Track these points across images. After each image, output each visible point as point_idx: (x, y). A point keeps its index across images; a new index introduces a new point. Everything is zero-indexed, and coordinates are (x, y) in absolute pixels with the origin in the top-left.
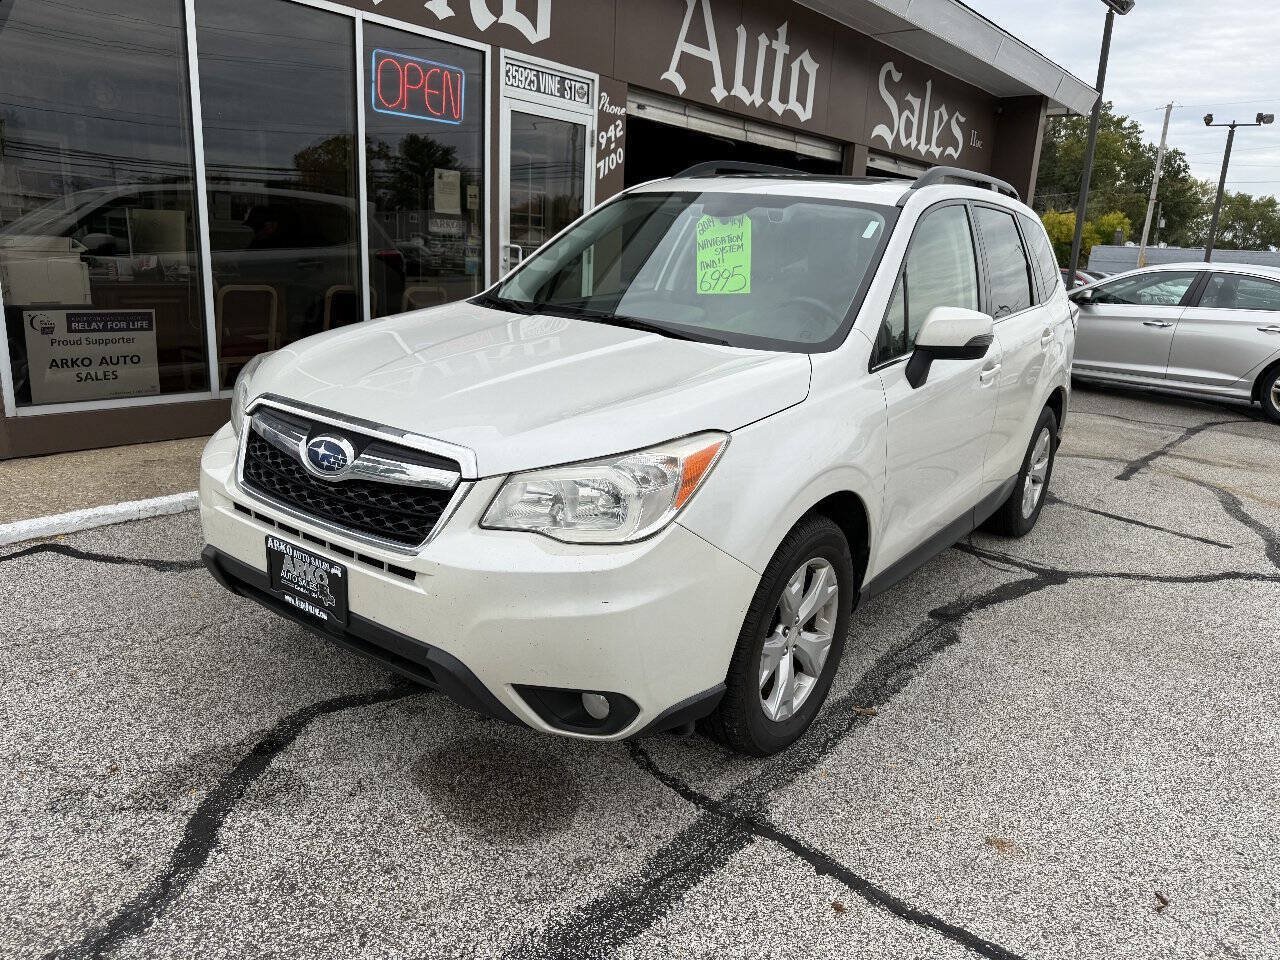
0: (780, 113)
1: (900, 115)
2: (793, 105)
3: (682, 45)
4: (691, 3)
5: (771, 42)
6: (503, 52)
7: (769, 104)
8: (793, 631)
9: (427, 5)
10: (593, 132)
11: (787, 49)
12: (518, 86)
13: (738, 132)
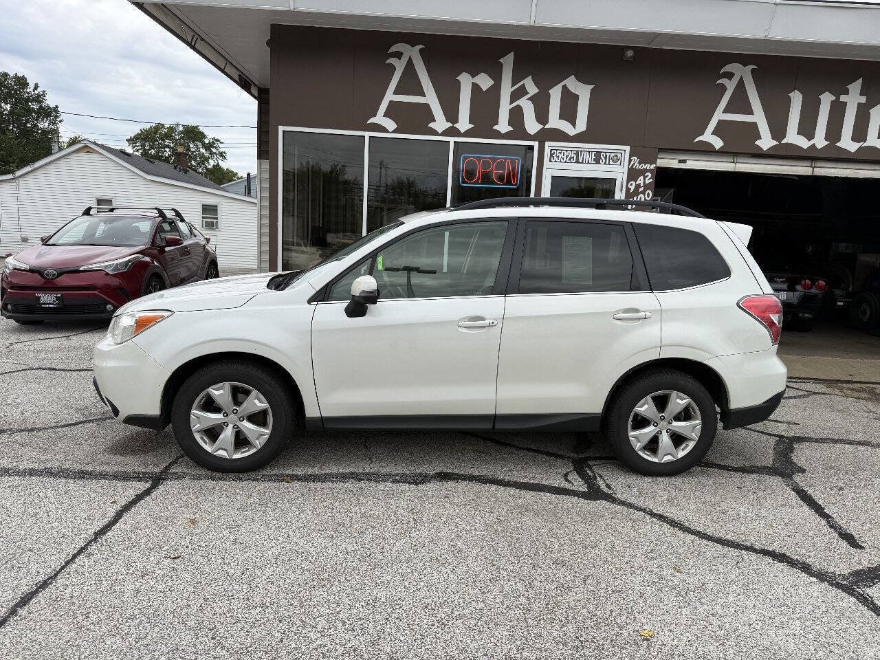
0: (853, 150)
2: (873, 142)
3: (719, 115)
4: (731, 86)
5: (838, 98)
6: (547, 144)
7: (837, 144)
8: (232, 416)
9: (495, 127)
10: (622, 183)
11: (863, 100)
12: (560, 162)
13: (802, 169)
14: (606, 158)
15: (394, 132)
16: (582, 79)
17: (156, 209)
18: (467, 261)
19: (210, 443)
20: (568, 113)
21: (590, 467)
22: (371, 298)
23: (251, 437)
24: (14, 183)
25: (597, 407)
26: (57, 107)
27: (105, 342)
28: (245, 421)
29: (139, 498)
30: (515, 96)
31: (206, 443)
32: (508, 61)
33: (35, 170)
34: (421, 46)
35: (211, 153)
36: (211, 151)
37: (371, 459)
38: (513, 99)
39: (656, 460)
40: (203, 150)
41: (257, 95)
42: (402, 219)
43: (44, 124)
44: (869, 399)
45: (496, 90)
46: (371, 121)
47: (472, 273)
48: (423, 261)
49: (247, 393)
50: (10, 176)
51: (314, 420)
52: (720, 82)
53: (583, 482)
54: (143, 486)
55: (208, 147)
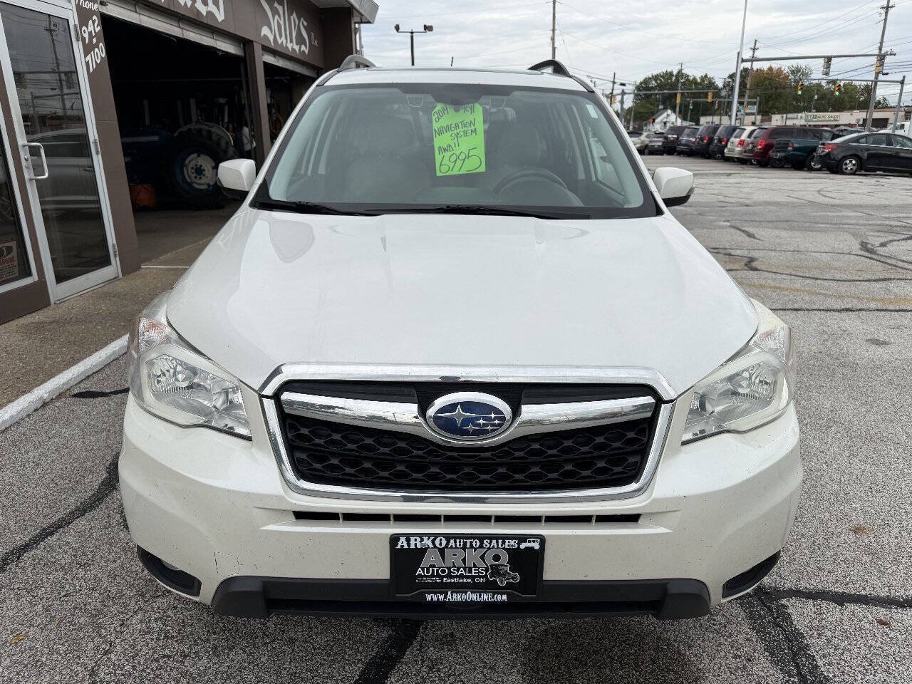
0: (204, 13)
1: (274, 19)
2: (212, 8)
10: (76, 26)
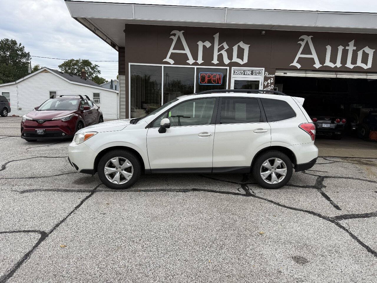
0: (352, 68)
2: (359, 64)
3: (299, 55)
4: (303, 44)
5: (345, 48)
6: (232, 68)
7: (346, 66)
8: (119, 169)
9: (212, 62)
10: (262, 82)
11: (355, 48)
12: (238, 75)
13: (332, 76)
14: (255, 73)
15: (173, 64)
16: (245, 43)
17: (79, 95)
18: (202, 113)
19: (111, 179)
20: (240, 55)
21: (247, 186)
22: (168, 126)
23: (126, 177)
24: (15, 86)
25: (249, 164)
26: (29, 52)
27: (73, 144)
28: (124, 171)
29: (87, 198)
30: (220, 50)
31: (110, 179)
32: (217, 37)
33: (24, 80)
34: (183, 31)
35: (94, 71)
36: (94, 70)
37: (168, 185)
38: (219, 51)
39: (271, 183)
40: (90, 70)
41: (118, 49)
42: (178, 98)
43: (24, 60)
44: (358, 164)
45: (212, 47)
46: (164, 60)
47: (204, 117)
48: (185, 114)
49: (124, 161)
50: (14, 83)
51: (148, 170)
52: (299, 42)
53: (244, 191)
54: (88, 194)
55: (93, 68)
